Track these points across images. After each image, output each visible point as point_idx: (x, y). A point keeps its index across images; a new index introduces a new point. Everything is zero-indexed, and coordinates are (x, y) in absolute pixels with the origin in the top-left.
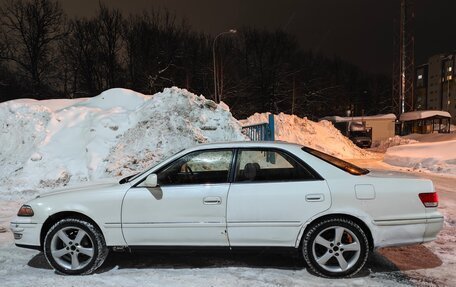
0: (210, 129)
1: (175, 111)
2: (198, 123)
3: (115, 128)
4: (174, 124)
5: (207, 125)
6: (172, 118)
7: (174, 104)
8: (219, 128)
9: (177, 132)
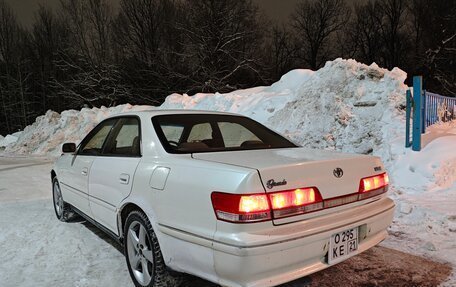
0: (366, 105)
1: (327, 87)
2: (353, 99)
3: (272, 110)
4: (323, 102)
5: (362, 101)
6: (323, 95)
7: (328, 78)
8: (379, 102)
9: (324, 110)
